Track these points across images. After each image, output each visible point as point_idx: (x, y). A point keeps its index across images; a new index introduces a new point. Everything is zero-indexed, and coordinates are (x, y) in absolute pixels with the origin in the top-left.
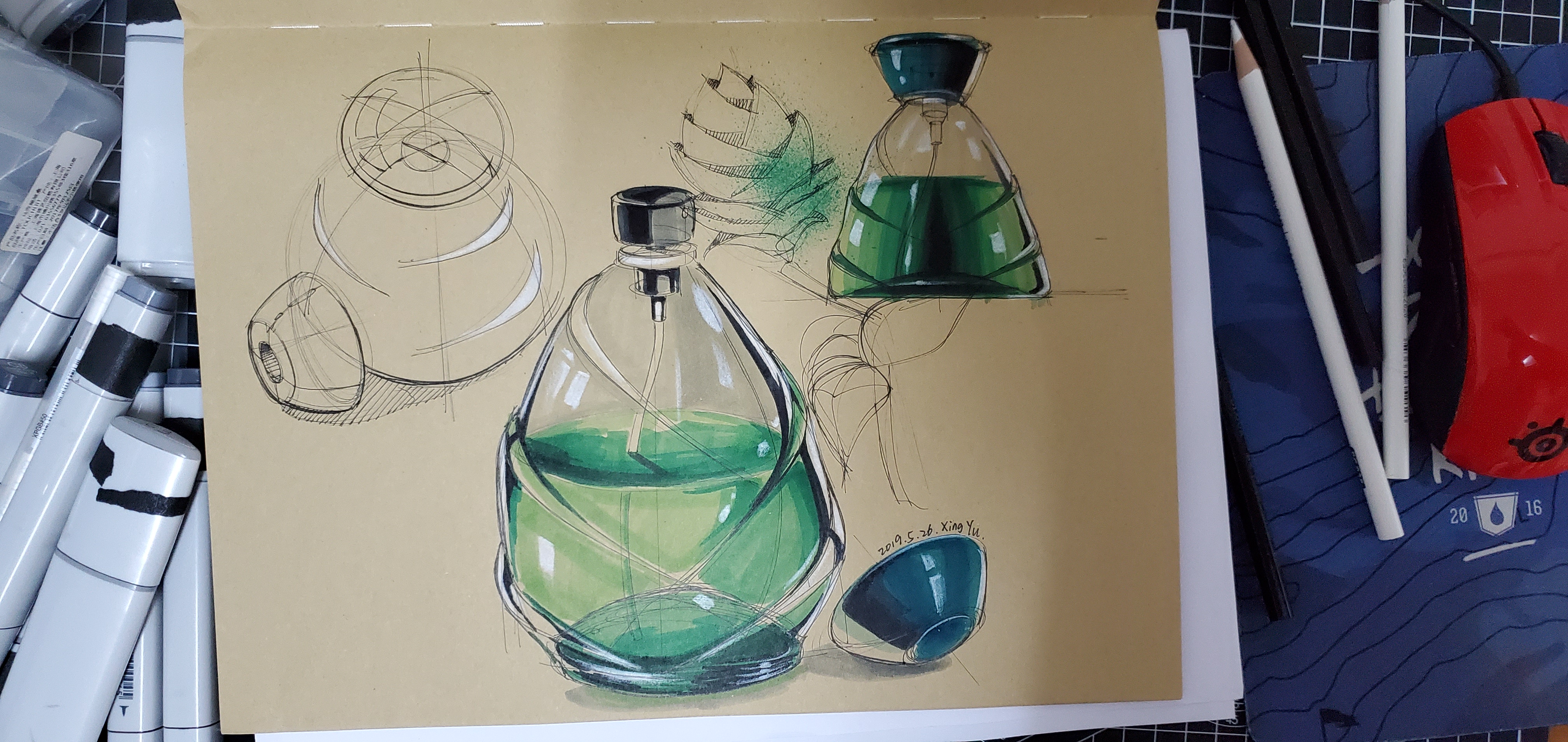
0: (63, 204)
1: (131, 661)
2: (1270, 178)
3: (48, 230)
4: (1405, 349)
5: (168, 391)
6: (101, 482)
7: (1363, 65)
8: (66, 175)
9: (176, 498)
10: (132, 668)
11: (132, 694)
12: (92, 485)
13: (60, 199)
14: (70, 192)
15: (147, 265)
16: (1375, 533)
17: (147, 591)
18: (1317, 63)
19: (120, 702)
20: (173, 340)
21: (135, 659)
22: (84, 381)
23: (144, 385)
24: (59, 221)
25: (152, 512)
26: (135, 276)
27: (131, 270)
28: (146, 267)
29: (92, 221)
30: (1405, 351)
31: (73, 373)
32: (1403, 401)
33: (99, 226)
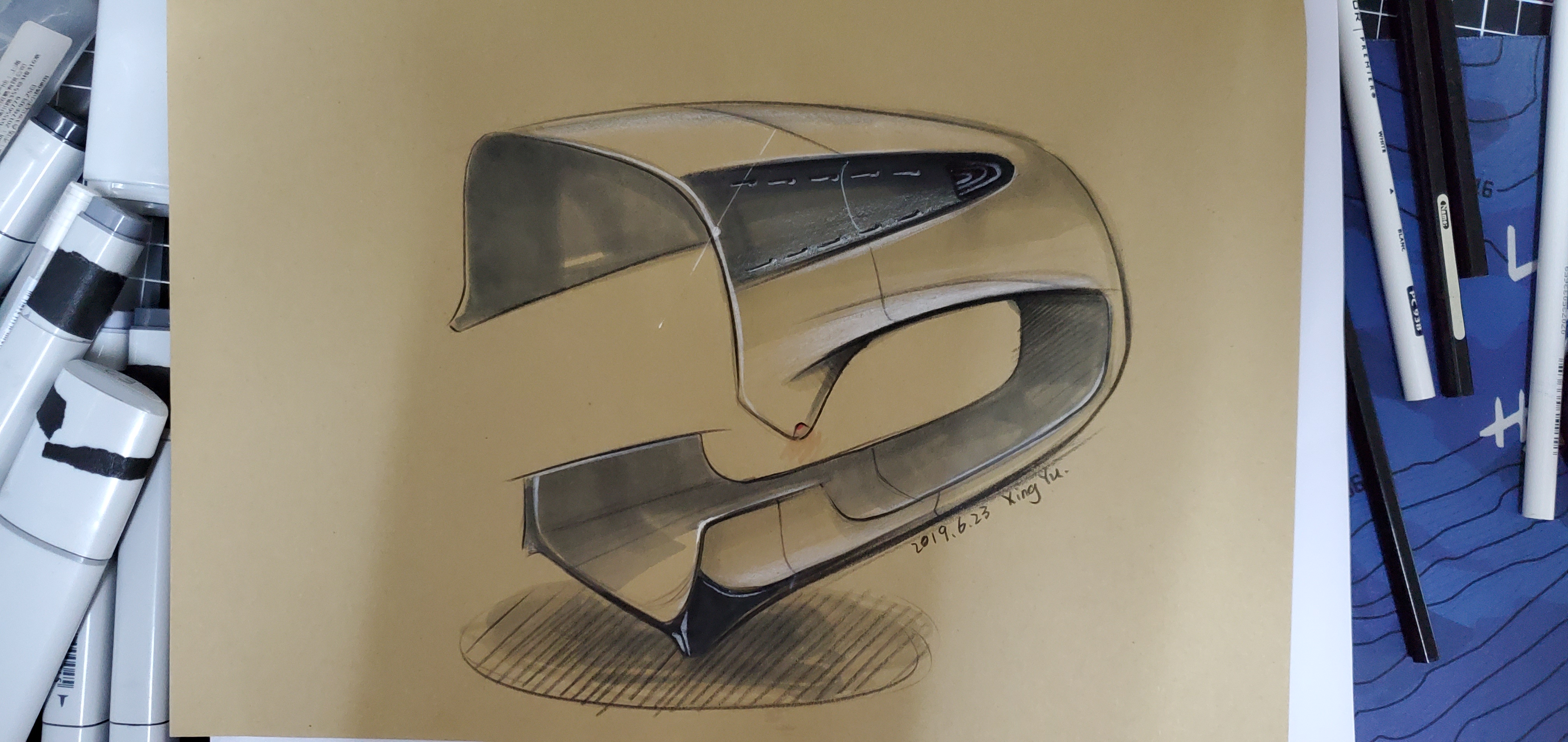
0: (22, 109)
1: (74, 643)
3: (3, 138)
4: (1560, 371)
5: (133, 332)
6: (49, 434)
7: (1533, 42)
8: (27, 73)
9: (136, 459)
10: (75, 651)
11: (73, 682)
12: (38, 438)
13: (19, 101)
14: (32, 94)
15: (120, 186)
17: (99, 565)
18: (1479, 36)
19: (59, 690)
20: (145, 276)
21: (78, 641)
22: (35, 316)
23: (107, 325)
24: (17, 127)
25: (107, 473)
26: (103, 197)
27: (98, 190)
28: (118, 189)
29: (57, 130)
30: (1560, 373)
31: (23, 306)
32: (1554, 430)
33: (64, 137)
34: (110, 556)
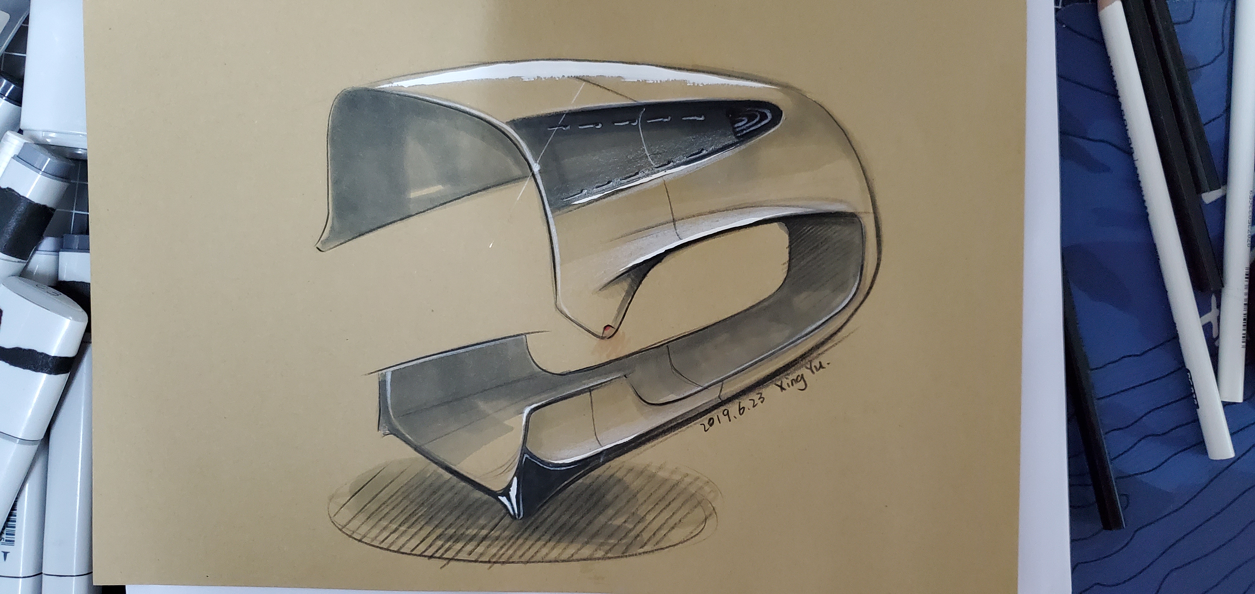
1: (14, 508)
2: (1123, 107)
4: (1246, 278)
5: (62, 254)
7: (1221, 3)
9: (60, 358)
10: (15, 516)
11: (13, 541)
15: (49, 134)
16: (1205, 451)
17: (32, 445)
20: (74, 209)
21: (18, 507)
23: (39, 249)
25: (36, 370)
26: (36, 144)
27: (31, 138)
28: (52, 138)
30: (1247, 280)
32: (1241, 327)
33: (4, 95)
34: (42, 437)
